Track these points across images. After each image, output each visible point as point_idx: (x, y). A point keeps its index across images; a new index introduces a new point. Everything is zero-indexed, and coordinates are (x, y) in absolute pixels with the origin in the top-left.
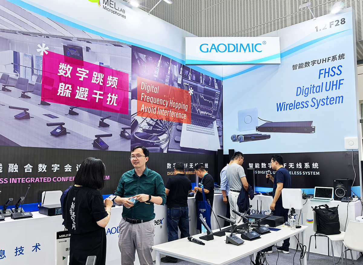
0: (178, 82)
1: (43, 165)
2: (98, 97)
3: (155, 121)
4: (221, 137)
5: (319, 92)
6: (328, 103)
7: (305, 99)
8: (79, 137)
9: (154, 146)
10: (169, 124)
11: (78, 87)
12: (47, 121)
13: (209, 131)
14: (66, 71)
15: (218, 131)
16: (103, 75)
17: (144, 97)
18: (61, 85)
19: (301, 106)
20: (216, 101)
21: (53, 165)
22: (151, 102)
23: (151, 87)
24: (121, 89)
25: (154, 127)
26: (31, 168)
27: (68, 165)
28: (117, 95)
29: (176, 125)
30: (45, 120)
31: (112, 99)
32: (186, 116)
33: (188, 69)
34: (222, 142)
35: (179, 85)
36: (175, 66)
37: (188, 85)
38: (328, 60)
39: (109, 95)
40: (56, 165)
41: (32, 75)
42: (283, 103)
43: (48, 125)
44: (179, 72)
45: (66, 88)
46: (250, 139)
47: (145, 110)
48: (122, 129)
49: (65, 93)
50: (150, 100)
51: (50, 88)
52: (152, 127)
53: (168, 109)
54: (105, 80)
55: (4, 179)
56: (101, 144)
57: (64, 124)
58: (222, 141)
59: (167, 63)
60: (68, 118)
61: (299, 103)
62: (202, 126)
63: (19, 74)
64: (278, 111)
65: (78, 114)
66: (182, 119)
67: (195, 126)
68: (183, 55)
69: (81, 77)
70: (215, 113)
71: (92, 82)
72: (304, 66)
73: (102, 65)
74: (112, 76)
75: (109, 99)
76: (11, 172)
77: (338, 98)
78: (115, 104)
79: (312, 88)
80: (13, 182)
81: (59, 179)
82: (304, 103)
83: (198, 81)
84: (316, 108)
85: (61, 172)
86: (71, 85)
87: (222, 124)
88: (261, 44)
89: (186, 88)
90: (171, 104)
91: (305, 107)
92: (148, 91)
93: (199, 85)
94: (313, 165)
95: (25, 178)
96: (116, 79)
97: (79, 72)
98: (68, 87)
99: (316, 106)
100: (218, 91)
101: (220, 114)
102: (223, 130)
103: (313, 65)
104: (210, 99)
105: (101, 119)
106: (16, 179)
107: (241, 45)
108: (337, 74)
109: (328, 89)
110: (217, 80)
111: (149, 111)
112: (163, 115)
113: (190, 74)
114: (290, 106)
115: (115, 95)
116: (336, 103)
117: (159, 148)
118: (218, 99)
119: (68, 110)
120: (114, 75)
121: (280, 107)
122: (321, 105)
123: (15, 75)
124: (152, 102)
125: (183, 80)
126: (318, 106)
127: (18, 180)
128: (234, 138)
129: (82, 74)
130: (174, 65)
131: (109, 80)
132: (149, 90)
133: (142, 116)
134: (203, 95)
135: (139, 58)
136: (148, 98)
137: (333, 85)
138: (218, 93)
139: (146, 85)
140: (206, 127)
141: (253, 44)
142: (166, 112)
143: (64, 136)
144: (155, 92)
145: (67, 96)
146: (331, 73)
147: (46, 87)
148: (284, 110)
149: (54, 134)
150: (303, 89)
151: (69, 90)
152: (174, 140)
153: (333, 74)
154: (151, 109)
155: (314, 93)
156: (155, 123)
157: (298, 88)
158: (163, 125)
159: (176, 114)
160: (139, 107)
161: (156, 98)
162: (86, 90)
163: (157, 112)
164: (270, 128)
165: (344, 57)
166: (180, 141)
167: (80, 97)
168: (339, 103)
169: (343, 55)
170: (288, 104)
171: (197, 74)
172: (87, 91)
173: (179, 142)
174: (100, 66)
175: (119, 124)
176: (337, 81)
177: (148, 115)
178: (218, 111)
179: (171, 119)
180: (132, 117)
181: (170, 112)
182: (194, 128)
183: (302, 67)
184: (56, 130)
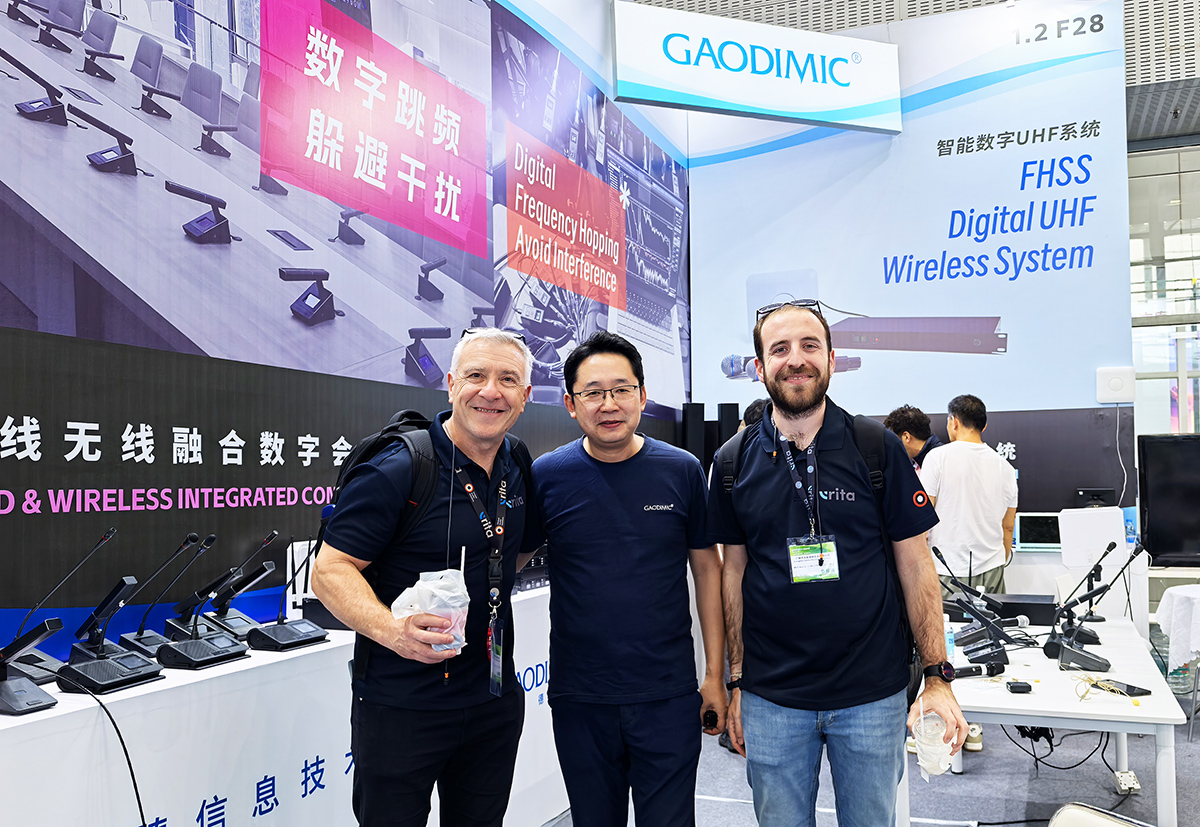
0: (598, 158)
1: (273, 437)
2: (412, 180)
3: (549, 290)
4: (687, 361)
5: (1021, 229)
6: (1049, 264)
7: (977, 250)
8: (369, 332)
9: (547, 381)
10: (579, 305)
11: (361, 136)
12: (278, 257)
13: (663, 338)
14: (328, 62)
15: (681, 343)
16: (425, 97)
17: (523, 198)
18: (316, 119)
19: (964, 269)
20: (676, 237)
21: (301, 440)
22: (539, 220)
23: (537, 163)
24: (470, 162)
25: (547, 311)
26: (240, 447)
27: (342, 440)
28: (459, 182)
29: (596, 310)
30: (275, 256)
31: (448, 196)
32: (615, 283)
33: (618, 115)
34: (688, 382)
35: (599, 167)
36: (589, 99)
37: (618, 170)
38: (1051, 134)
39: (440, 179)
40: (308, 438)
41: (232, 61)
42: (905, 257)
43: (283, 275)
45: (329, 131)
47: (525, 247)
48: (476, 310)
49: (326, 151)
50: (535, 212)
51: (286, 125)
52: (542, 312)
53: (576, 251)
54: (428, 116)
55: (160, 492)
56: (425, 364)
57: (326, 277)
58: (688, 376)
59: (572, 83)
60: (335, 250)
61: (958, 260)
62: (650, 321)
63: (191, 49)
64: (887, 282)
65: (362, 242)
66: (608, 292)
67: (635, 318)
69: (366, 96)
70: (674, 279)
71: (397, 119)
72: (975, 146)
73: (419, 59)
74: (446, 108)
75: (440, 195)
76: (180, 461)
77: (1078, 252)
78: (456, 218)
79: (1000, 218)
80: (187, 506)
81: (319, 496)
82: (973, 260)
83: (638, 161)
84: (1011, 279)
85: (324, 467)
86: (341, 124)
87: (689, 319)
88: (846, 61)
89: (613, 180)
90: (583, 234)
91: (977, 273)
92: (531, 179)
93: (641, 177)
95: (222, 490)
96: (454, 118)
97: (362, 74)
98: (334, 130)
99: (1011, 272)
100: (680, 203)
101: (685, 285)
102: (690, 339)
103: (1003, 145)
104: (664, 230)
105: (422, 269)
106: (197, 490)
107: (790, 53)
108: (1076, 179)
109: (1047, 223)
110: (678, 166)
111: (535, 253)
112: (567, 271)
113: (622, 132)
114: (927, 269)
115: (455, 183)
116: (1071, 267)
118: (680, 232)
119: (335, 220)
120: (450, 104)
121: (894, 270)
122: (1028, 269)
123: (179, 52)
124: (541, 219)
125: (608, 150)
126: (1017, 271)
127: (202, 495)
128: (732, 366)
129: (370, 84)
131: (438, 121)
132: (532, 176)
133: (519, 268)
134: (649, 211)
135: (511, 53)
136: (532, 204)
137: (1064, 212)
138: (680, 211)
139: (526, 156)
140: (657, 325)
141: (823, 58)
142: (572, 261)
143: (330, 324)
144: (547, 185)
145: (331, 164)
146: (1059, 174)
147: (271, 117)
148: (908, 281)
149: (301, 314)
150: (971, 217)
151: (338, 142)
153: (1064, 178)
154: (540, 248)
155: (1007, 231)
156: (549, 297)
157: (954, 213)
158: (567, 307)
159: (593, 270)
160: (512, 236)
161: (549, 208)
163: (552, 259)
164: (859, 335)
165: (1098, 130)
167: (366, 173)
168: (1080, 266)
169: (1095, 124)
170: (923, 262)
171: (637, 138)
172: (385, 155)
174: (415, 61)
175: (466, 294)
176: (1076, 200)
177: (535, 269)
178: (681, 271)
179: (585, 288)
180: (496, 268)
181: (582, 262)
182: (633, 325)
183: (970, 149)
184: (305, 297)
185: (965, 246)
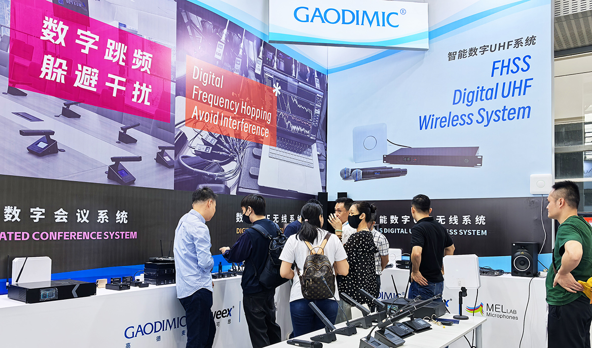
0: (256, 71)
1: (13, 208)
2: (116, 86)
3: (216, 137)
4: (324, 171)
5: (491, 98)
6: (506, 117)
7: (467, 111)
8: (82, 159)
9: (214, 182)
10: (239, 144)
11: (80, 66)
12: (20, 125)
13: (305, 160)
14: (57, 33)
15: (319, 162)
16: (126, 47)
17: (198, 93)
18: (48, 60)
19: (460, 121)
20: (317, 109)
21: (32, 210)
23: (210, 75)
24: (158, 76)
25: (215, 148)
27: (61, 210)
28: (150, 86)
29: (252, 146)
30: (17, 124)
31: (142, 93)
32: (268, 133)
33: (273, 50)
34: (324, 181)
35: (257, 76)
36: (251, 42)
37: (272, 77)
38: (508, 45)
39: (137, 85)
40: (38, 209)
42: (430, 116)
43: (22, 133)
44: (258, 54)
45: (57, 65)
46: (372, 175)
47: (199, 117)
48: (160, 148)
49: (55, 74)
50: (207, 99)
51: (27, 63)
52: (211, 148)
53: (238, 118)
54: (129, 55)
56: (122, 174)
57: (53, 133)
58: (324, 178)
59: (237, 35)
60: (59, 121)
61: (457, 116)
62: (295, 151)
64: (421, 129)
65: (79, 116)
66: (263, 138)
67: (283, 150)
68: (266, 24)
69: (84, 47)
70: (314, 131)
71: (106, 57)
72: (467, 54)
73: (123, 28)
74: (142, 51)
75: (136, 93)
77: (522, 110)
78: (147, 103)
79: (480, 93)
81: (45, 236)
82: (465, 116)
83: (288, 72)
84: (485, 126)
85: (48, 223)
86: (66, 61)
87: (326, 150)
88: (397, 14)
89: (268, 82)
90: (244, 109)
91: (467, 123)
92: (205, 83)
93: (290, 80)
94: (477, 219)
96: (148, 56)
97: (81, 37)
98: (61, 64)
99: (485, 122)
100: (321, 92)
101: (323, 133)
102: (326, 160)
103: (482, 53)
104: (307, 105)
105: (122, 128)
107: (365, 12)
108: (522, 69)
109: (505, 94)
110: (319, 74)
111: (207, 119)
112: (230, 127)
113: (276, 58)
114: (441, 122)
115: (147, 87)
116: (518, 118)
117: (223, 186)
118: (320, 106)
119: (59, 106)
120: (145, 49)
121: (424, 123)
122: (494, 120)
124: (211, 103)
125: (264, 67)
126: (489, 122)
128: (345, 173)
129: (87, 42)
130: (249, 40)
131: (136, 58)
132: (206, 81)
133: (194, 126)
134: (296, 97)
135: (191, 22)
136: (205, 95)
137: (515, 88)
138: (320, 96)
139: (201, 72)
140: (300, 153)
141: (383, 13)
142: (235, 123)
143: (54, 155)
144: (217, 86)
145: (58, 81)
146: (513, 67)
147: (18, 60)
148: (431, 128)
149: (34, 151)
150: (465, 93)
151: (63, 70)
152: (248, 173)
153: (515, 69)
154: (210, 116)
155: (483, 100)
156: (216, 141)
157: (456, 91)
158: (230, 145)
159: (251, 127)
160: (189, 110)
161: (218, 97)
162: (95, 73)
163: (219, 122)
164: (407, 157)
165: (535, 41)
166: (258, 176)
167: (83, 84)
168: (523, 118)
169: (533, 38)
170: (439, 118)
171: (287, 60)
172: (97, 75)
173: (256, 177)
174: (120, 30)
175: (153, 140)
176: (522, 81)
177: (205, 126)
178: (320, 126)
179: (244, 136)
180: (177, 127)
181: (242, 123)
182: (282, 154)
183: (465, 56)
184: (38, 143)
185: (461, 109)
